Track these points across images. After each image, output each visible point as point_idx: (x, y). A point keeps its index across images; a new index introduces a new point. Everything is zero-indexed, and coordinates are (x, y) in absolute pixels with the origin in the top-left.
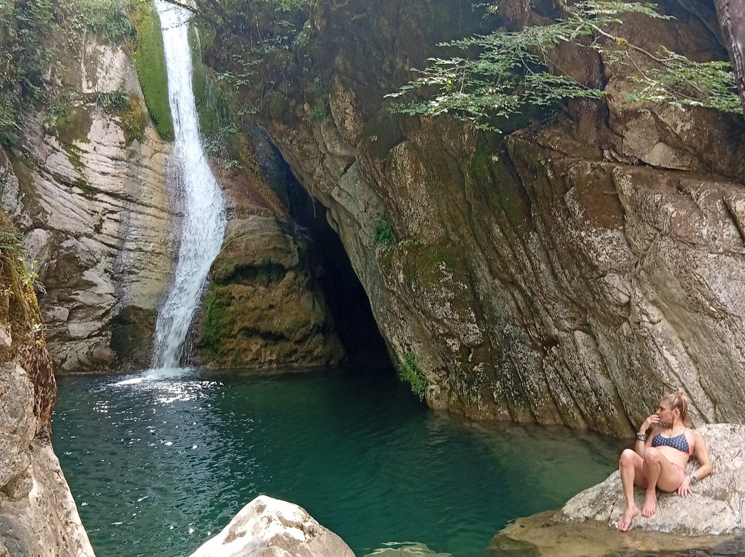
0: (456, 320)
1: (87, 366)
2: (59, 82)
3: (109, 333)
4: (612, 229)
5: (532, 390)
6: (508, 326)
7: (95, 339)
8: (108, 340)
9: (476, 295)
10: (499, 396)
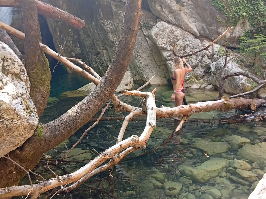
0: (74, 47)
4: (110, 20)
5: (93, 67)
6: (88, 49)
9: (80, 40)
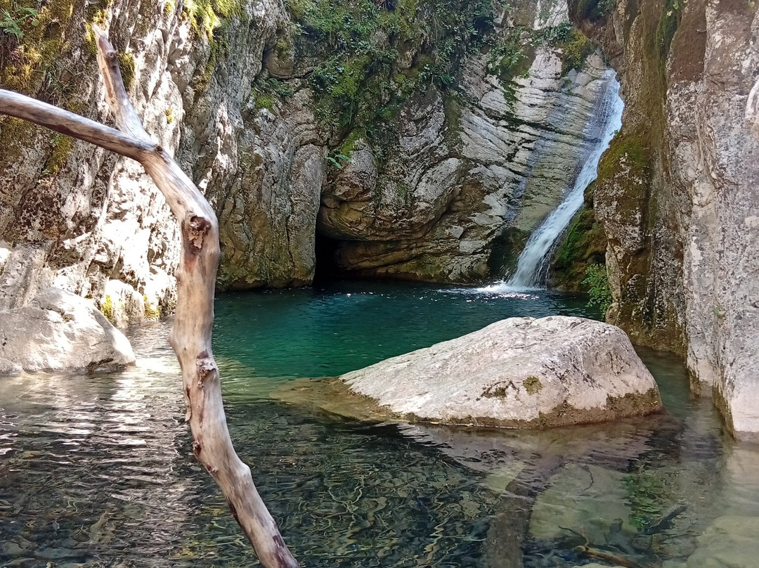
0: (617, 222)
1: (466, 278)
2: (511, 23)
3: (490, 251)
5: (660, 307)
7: (478, 256)
8: (487, 257)
9: (647, 192)
10: (637, 314)
